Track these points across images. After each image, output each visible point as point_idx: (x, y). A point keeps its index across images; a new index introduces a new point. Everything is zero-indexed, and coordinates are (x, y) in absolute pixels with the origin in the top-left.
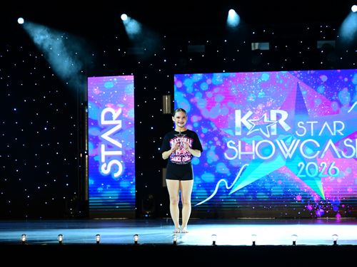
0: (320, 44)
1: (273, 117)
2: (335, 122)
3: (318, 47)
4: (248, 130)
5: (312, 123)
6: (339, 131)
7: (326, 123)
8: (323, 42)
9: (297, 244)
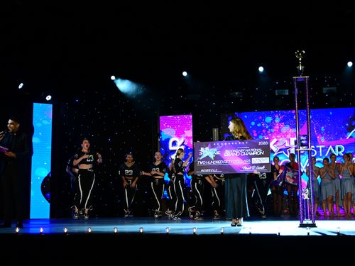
0: (325, 90)
1: (292, 143)
2: (337, 147)
3: (324, 92)
4: (274, 153)
5: (321, 147)
6: (340, 153)
7: (331, 147)
8: (327, 89)
9: (310, 234)
